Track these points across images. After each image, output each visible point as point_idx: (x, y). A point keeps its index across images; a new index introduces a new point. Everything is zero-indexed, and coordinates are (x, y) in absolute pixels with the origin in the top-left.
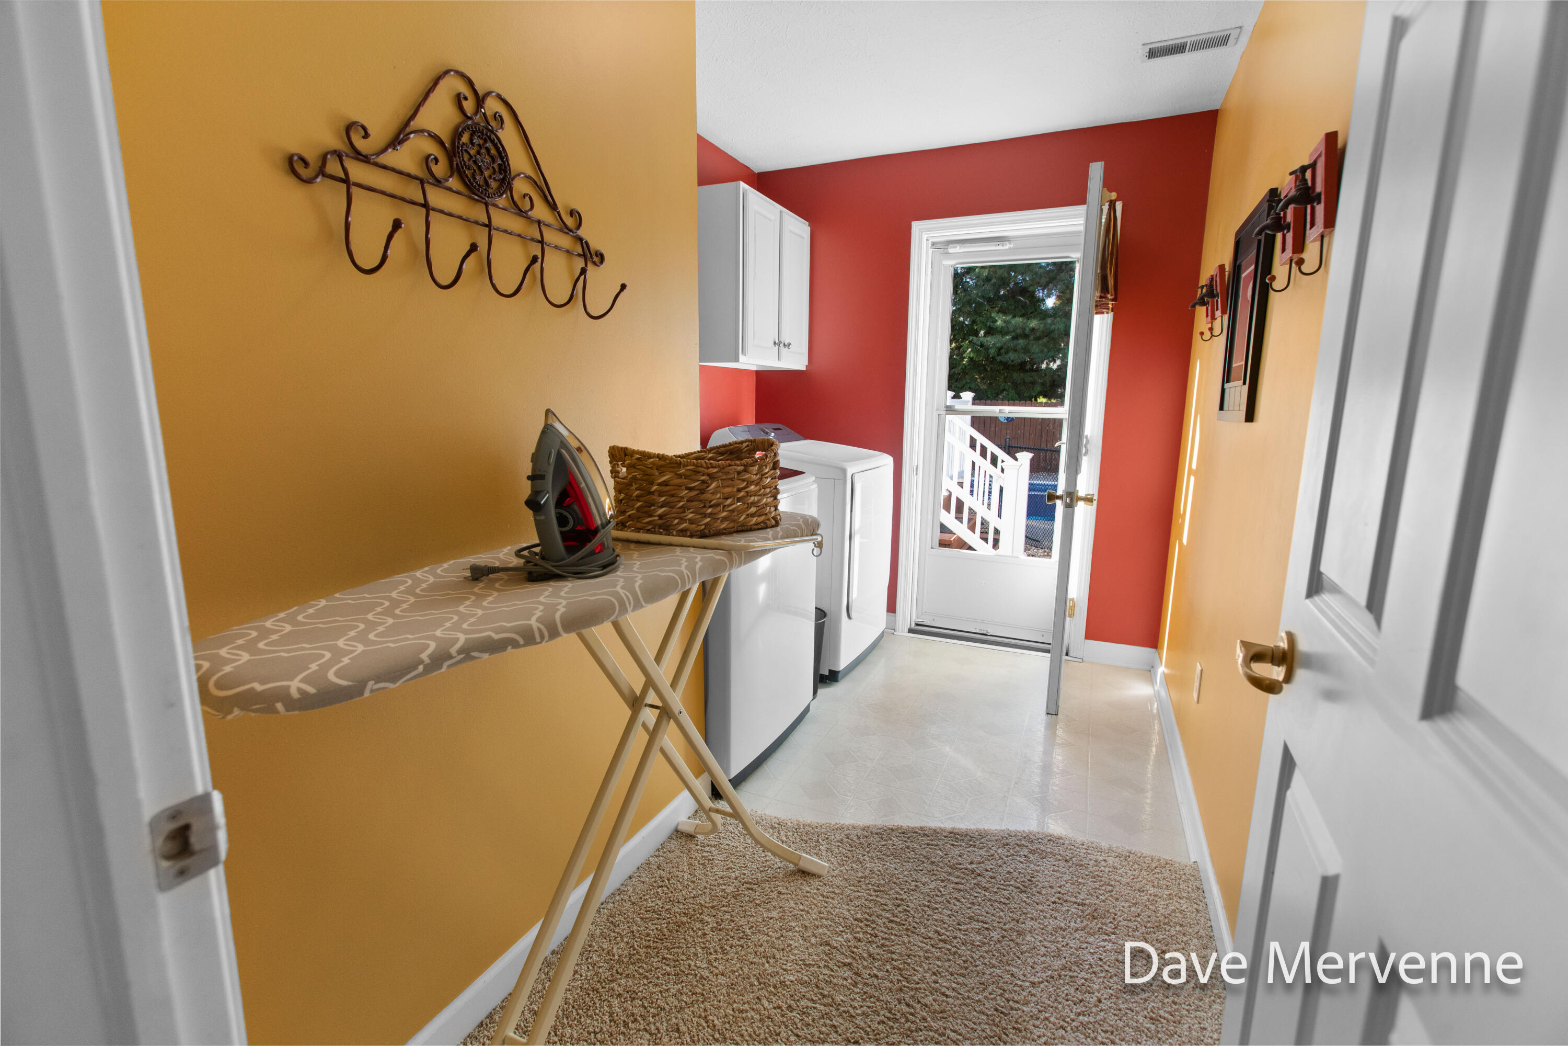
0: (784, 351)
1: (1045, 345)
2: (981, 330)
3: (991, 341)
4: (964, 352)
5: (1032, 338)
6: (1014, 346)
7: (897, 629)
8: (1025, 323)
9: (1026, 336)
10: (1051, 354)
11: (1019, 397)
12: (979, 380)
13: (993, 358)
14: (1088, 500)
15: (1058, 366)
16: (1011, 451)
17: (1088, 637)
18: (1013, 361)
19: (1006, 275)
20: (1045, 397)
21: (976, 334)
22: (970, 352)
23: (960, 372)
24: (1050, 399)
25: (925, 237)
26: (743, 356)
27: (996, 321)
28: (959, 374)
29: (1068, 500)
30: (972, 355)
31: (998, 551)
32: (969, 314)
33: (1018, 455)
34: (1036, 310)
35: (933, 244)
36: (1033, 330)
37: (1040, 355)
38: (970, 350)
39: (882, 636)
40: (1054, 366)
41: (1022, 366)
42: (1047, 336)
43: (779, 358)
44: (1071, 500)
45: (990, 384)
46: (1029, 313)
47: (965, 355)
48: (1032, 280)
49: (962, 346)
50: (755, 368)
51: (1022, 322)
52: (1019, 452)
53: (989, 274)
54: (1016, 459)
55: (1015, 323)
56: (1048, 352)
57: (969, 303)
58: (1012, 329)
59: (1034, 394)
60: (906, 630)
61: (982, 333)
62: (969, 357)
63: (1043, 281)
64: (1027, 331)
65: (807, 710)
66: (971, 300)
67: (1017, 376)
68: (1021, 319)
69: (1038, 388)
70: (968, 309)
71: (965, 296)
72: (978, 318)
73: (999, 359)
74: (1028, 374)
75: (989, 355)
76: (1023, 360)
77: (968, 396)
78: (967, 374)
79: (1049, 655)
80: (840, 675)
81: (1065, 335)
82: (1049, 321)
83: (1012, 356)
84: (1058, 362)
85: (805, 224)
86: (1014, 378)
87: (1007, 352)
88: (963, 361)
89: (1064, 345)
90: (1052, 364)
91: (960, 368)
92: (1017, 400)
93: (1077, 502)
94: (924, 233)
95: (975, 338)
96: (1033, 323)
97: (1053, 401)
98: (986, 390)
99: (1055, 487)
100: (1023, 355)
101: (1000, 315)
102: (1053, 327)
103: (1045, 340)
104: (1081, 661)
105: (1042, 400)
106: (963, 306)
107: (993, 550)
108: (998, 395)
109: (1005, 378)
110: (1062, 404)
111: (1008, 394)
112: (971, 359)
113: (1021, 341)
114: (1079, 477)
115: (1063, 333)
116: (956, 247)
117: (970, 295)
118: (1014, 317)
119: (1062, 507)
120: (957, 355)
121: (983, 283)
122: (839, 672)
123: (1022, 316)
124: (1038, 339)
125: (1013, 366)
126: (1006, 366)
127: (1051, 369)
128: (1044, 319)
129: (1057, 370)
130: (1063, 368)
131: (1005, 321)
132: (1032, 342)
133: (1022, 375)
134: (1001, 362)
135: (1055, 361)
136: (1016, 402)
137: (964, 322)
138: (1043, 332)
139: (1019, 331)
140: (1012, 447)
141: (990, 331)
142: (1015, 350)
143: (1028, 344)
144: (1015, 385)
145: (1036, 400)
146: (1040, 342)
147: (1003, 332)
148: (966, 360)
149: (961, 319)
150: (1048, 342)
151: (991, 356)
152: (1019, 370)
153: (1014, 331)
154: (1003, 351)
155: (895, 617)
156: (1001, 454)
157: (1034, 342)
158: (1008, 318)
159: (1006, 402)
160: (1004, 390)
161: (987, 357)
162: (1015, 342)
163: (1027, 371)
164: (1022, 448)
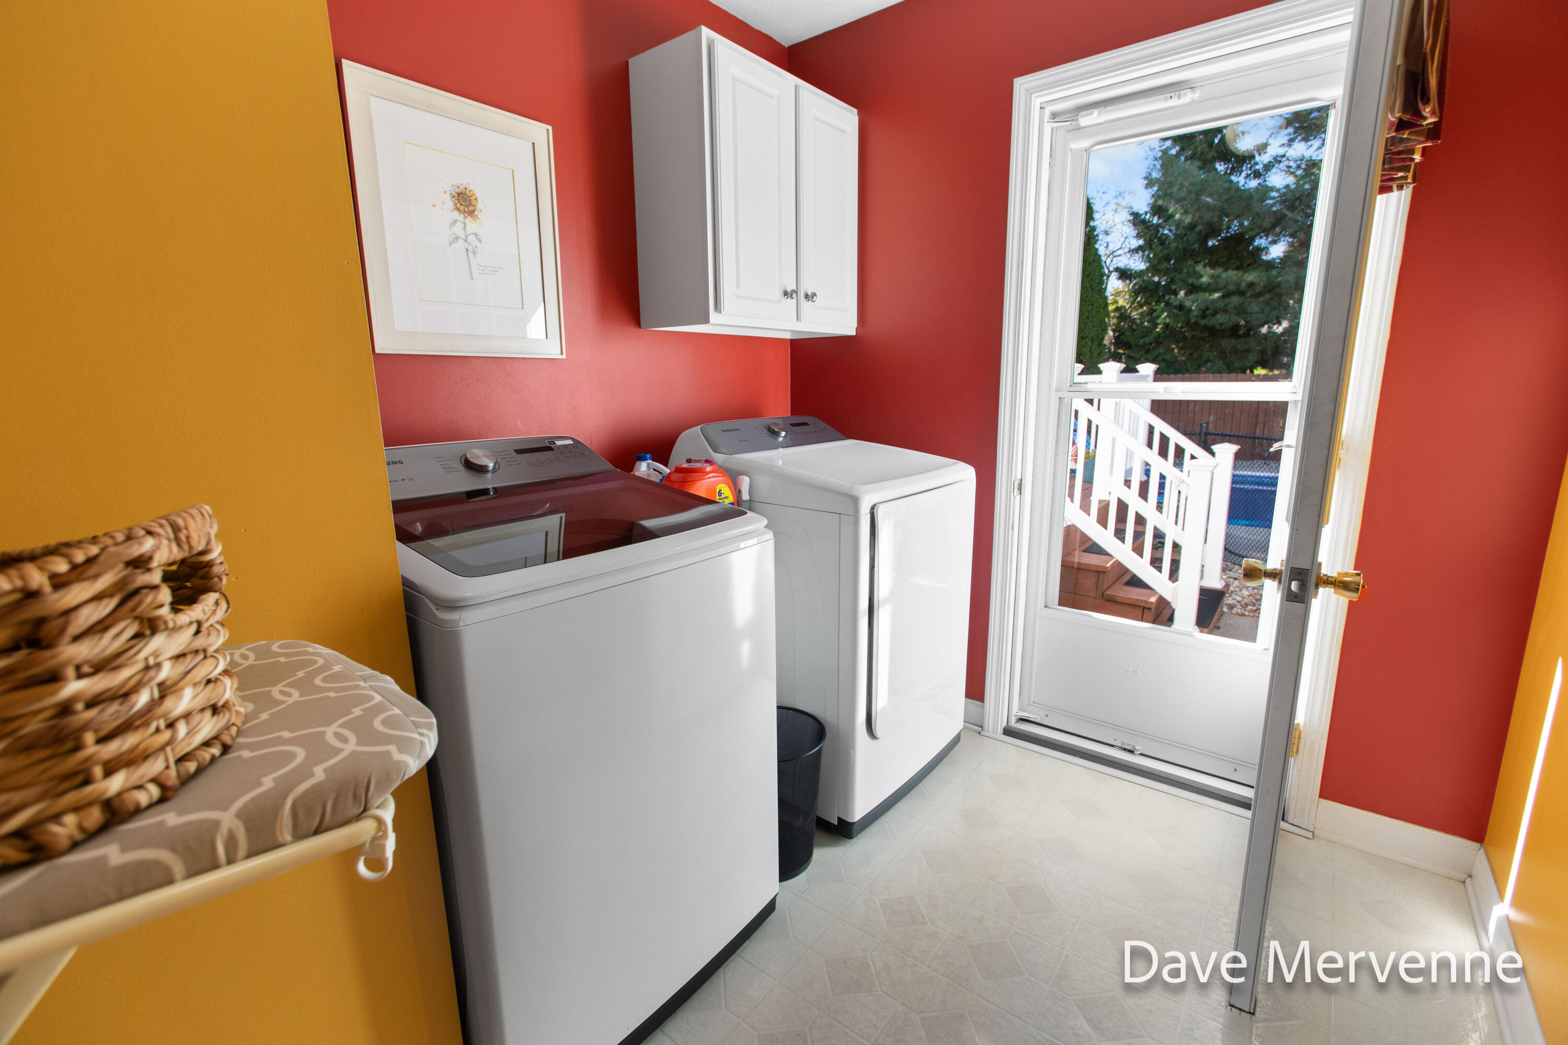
0: (806, 305)
1: (1267, 303)
2: (1181, 290)
3: (1193, 304)
4: (1158, 317)
5: (1249, 294)
6: (1225, 305)
7: (986, 727)
8: (1241, 277)
9: (1242, 293)
10: (1274, 314)
11: (1228, 368)
12: (1176, 351)
13: (1196, 323)
14: (1339, 584)
15: (1284, 329)
16: (1206, 442)
17: (1324, 794)
18: (1221, 325)
19: (1216, 219)
20: (1263, 367)
21: (1175, 293)
22: (1166, 317)
23: (1151, 341)
24: (1271, 369)
25: (1037, 102)
26: (717, 314)
27: (1201, 276)
28: (1151, 344)
29: (1294, 586)
30: (1167, 321)
31: (1176, 584)
32: (1166, 272)
33: (1215, 448)
34: (1255, 262)
35: (1054, 115)
36: (1251, 285)
37: (1260, 316)
38: (1165, 314)
39: (956, 741)
40: (1278, 329)
41: (1234, 331)
42: (1270, 291)
43: (798, 318)
44: (1303, 586)
45: (1191, 354)
46: (1245, 265)
47: (1159, 321)
48: (1252, 223)
49: (1155, 311)
50: (788, 336)
51: (1236, 275)
52: (1218, 443)
53: (1192, 219)
54: (1213, 454)
55: (1227, 277)
56: (1271, 311)
57: (1167, 258)
58: (1222, 285)
59: (1248, 364)
60: (1000, 730)
61: (1182, 293)
62: (1164, 323)
63: (1267, 223)
64: (1243, 285)
65: (770, 908)
66: (1168, 255)
67: (1226, 343)
68: (1235, 272)
69: (1253, 358)
70: (1164, 265)
71: (1162, 250)
72: (1177, 276)
73: (1203, 322)
74: (1242, 340)
75: (1189, 320)
76: (1235, 323)
77: (1146, 369)
78: (1161, 343)
79: (1248, 814)
80: (855, 828)
81: (1296, 289)
82: (1274, 272)
83: (1220, 318)
84: (1285, 324)
85: (852, 112)
86: (1223, 345)
87: (1214, 314)
88: (1156, 328)
89: (1295, 302)
90: (1275, 327)
91: (1152, 336)
92: (1226, 373)
93: (1317, 586)
94: (1034, 95)
95: (1173, 297)
96: (1251, 277)
97: (1276, 372)
98: (1184, 361)
99: (1263, 549)
100: (1235, 317)
101: (1208, 269)
102: (1280, 279)
103: (1267, 296)
104: (1309, 835)
105: (1259, 371)
106: (1159, 262)
107: (1170, 583)
108: (1200, 366)
109: (1211, 347)
110: (1288, 375)
111: (1213, 366)
112: (1166, 326)
113: (1235, 300)
114: (1326, 533)
115: (1293, 286)
116: (1092, 113)
117: (1167, 249)
118: (1226, 270)
119: (1279, 596)
120: (1149, 322)
121: (1184, 233)
122: (854, 823)
123: (1238, 268)
124: (1259, 295)
125: (1222, 331)
126: (1213, 332)
127: (1274, 333)
128: (1267, 270)
129: (1283, 334)
130: (1293, 332)
131: (1212, 277)
132: (1249, 300)
133: (1233, 341)
134: (1205, 326)
135: (1279, 323)
136: (1224, 375)
137: (1159, 282)
138: (1265, 287)
139: (1231, 287)
140: (1211, 434)
141: (1193, 289)
142: (1225, 311)
143: (1243, 302)
144: (1223, 355)
145: (1252, 372)
146: (1261, 299)
147: (1209, 289)
148: (1160, 326)
149: (1156, 279)
150: (1272, 299)
151: (1193, 321)
152: (1231, 336)
153: (1225, 287)
154: (1208, 312)
155: (983, 707)
156: (1190, 447)
157: (1253, 300)
158: (1219, 270)
159: (1211, 376)
160: (1208, 361)
161: (1188, 323)
162: (1227, 300)
163: (1240, 337)
164: (1226, 435)
